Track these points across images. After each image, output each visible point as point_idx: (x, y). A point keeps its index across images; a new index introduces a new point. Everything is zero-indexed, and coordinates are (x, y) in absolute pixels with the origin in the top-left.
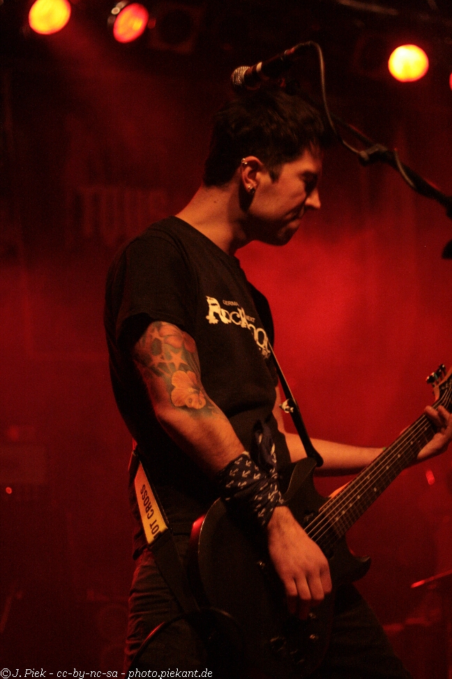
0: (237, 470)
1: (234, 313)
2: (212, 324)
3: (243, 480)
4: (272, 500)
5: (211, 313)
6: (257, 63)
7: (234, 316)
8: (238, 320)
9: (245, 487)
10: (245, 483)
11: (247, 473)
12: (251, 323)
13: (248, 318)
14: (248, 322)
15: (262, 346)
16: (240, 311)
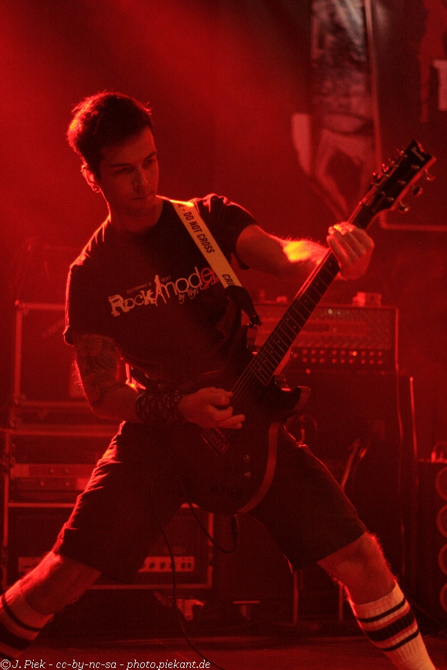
1: (137, 296)
2: (117, 317)
7: (138, 299)
8: (142, 300)
12: (168, 281)
13: (164, 280)
14: (165, 284)
15: (186, 290)
16: (143, 292)
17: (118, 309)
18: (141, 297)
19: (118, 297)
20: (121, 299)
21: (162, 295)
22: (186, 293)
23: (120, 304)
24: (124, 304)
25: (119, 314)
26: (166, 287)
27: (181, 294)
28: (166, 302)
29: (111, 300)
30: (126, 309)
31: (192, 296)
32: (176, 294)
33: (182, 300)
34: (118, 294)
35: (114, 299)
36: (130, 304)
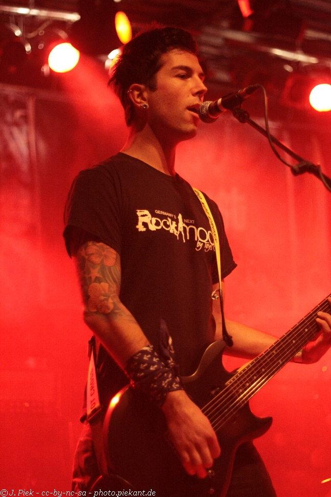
0: (136, 363)
1: (165, 220)
2: (141, 231)
3: (142, 371)
4: (166, 386)
5: (140, 224)
6: (218, 99)
7: (165, 223)
8: (168, 226)
9: (144, 377)
10: (143, 374)
11: (144, 366)
12: (191, 224)
13: (187, 221)
14: (188, 225)
15: (204, 241)
16: (170, 220)
17: (145, 224)
18: (168, 223)
19: (146, 212)
20: (149, 215)
21: (183, 233)
22: (204, 243)
23: (147, 220)
24: (151, 221)
25: (144, 229)
26: (188, 229)
27: (200, 241)
28: (184, 241)
29: (139, 213)
30: (153, 227)
31: (207, 249)
32: (196, 239)
33: (199, 247)
34: (147, 210)
35: (142, 213)
36: (157, 224)
